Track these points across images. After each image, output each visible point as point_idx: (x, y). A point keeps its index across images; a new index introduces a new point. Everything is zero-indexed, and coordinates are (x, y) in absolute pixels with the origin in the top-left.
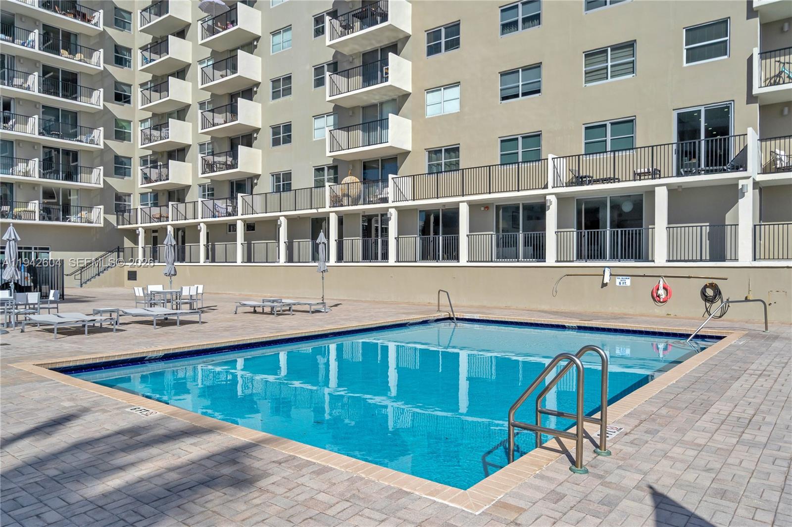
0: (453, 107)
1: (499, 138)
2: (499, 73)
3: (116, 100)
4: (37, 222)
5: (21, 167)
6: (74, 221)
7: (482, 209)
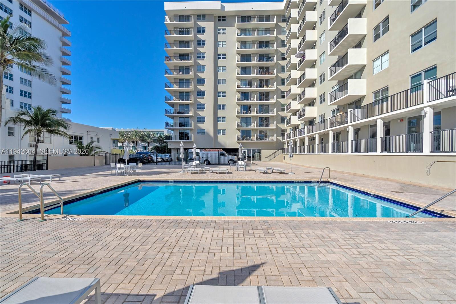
0: (386, 65)
1: (410, 76)
2: (410, 36)
3: (282, 97)
4: (256, 141)
5: (253, 125)
6: (269, 140)
7: (399, 121)
